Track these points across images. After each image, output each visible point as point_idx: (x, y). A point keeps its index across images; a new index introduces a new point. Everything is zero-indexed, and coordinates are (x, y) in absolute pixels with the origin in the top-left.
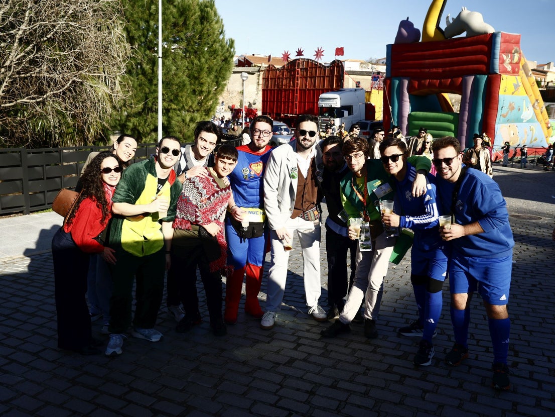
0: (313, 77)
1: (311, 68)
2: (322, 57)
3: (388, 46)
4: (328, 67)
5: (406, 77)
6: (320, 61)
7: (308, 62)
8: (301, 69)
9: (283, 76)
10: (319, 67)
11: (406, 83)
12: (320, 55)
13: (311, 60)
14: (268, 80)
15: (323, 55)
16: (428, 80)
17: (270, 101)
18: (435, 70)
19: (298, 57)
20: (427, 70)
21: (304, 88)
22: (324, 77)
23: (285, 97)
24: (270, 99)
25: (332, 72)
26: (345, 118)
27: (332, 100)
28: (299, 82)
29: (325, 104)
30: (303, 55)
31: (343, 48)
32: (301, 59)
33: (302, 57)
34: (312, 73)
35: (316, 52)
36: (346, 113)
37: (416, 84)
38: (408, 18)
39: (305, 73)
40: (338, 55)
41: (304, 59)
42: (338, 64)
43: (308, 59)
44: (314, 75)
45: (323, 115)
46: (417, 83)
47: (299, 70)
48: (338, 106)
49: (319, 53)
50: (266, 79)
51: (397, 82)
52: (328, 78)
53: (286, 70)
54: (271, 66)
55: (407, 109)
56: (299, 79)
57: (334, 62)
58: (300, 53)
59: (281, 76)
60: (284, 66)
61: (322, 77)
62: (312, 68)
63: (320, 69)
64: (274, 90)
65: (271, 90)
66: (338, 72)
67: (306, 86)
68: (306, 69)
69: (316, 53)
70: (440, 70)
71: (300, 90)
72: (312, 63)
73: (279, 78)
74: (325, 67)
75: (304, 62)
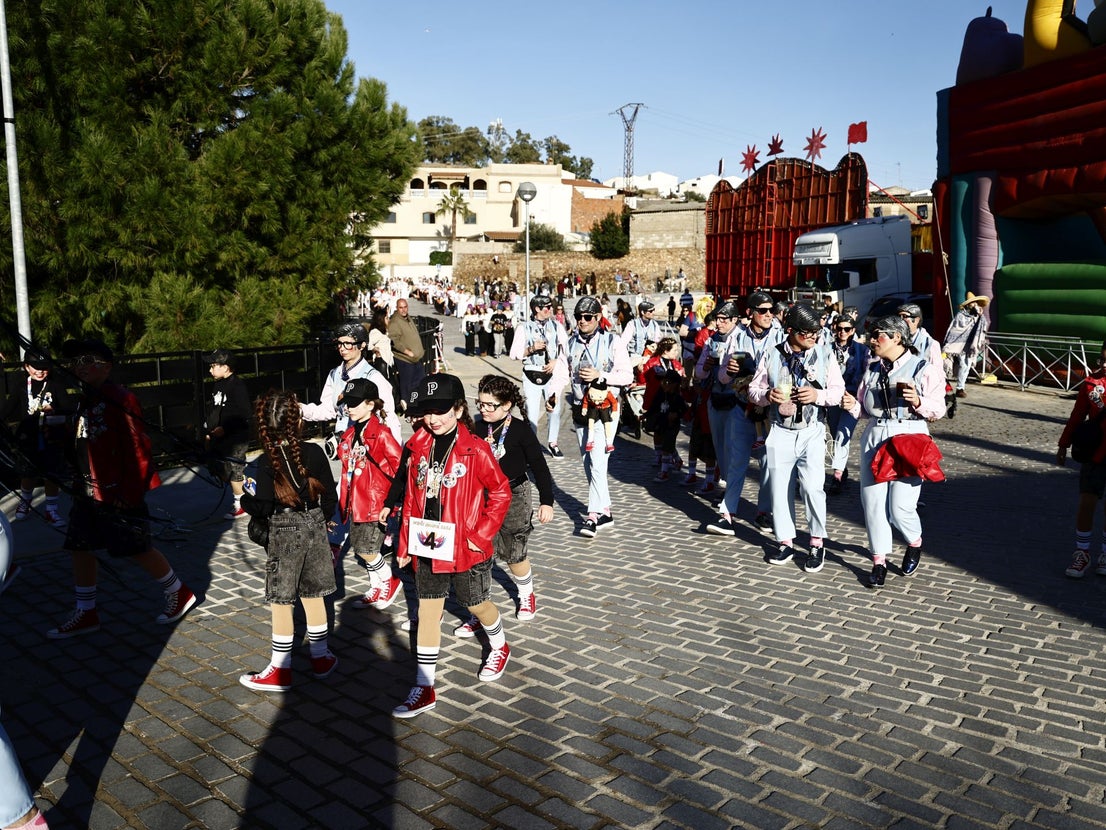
0: (803, 199)
1: (799, 178)
2: (821, 150)
3: (940, 94)
4: (833, 172)
5: (985, 172)
6: (817, 162)
7: (793, 166)
8: (779, 183)
9: (745, 203)
10: (817, 175)
11: (987, 185)
12: (818, 148)
13: (798, 160)
14: (717, 216)
15: (823, 146)
16: (1046, 172)
17: (721, 261)
18: (1062, 141)
19: (772, 158)
20: (1041, 144)
21: (784, 225)
22: (825, 197)
23: (748, 248)
24: (721, 256)
25: (841, 182)
26: (853, 289)
27: (820, 248)
28: (775, 213)
29: (805, 257)
30: (782, 151)
31: (865, 123)
32: (780, 160)
33: (779, 156)
34: (800, 191)
35: (809, 140)
36: (854, 277)
37: (1013, 186)
38: (989, 10)
39: (787, 191)
40: (855, 142)
41: (785, 160)
42: (854, 162)
43: (793, 160)
44: (804, 195)
45: (803, 286)
46: (1016, 183)
47: (775, 185)
48: (835, 260)
49: (815, 143)
50: (712, 213)
51: (964, 186)
52: (833, 199)
53: (751, 188)
54: (722, 184)
55: (993, 258)
56: (776, 207)
57: (845, 159)
58: (775, 147)
59: (741, 204)
60: (747, 181)
61: (822, 196)
62: (801, 178)
63: (817, 179)
64: (728, 235)
65: (721, 236)
66: (854, 183)
67: (789, 220)
68: (789, 183)
69: (808, 144)
70: (1078, 139)
71: (778, 230)
72: (801, 167)
73: (737, 208)
74: (828, 173)
75: (784, 166)
